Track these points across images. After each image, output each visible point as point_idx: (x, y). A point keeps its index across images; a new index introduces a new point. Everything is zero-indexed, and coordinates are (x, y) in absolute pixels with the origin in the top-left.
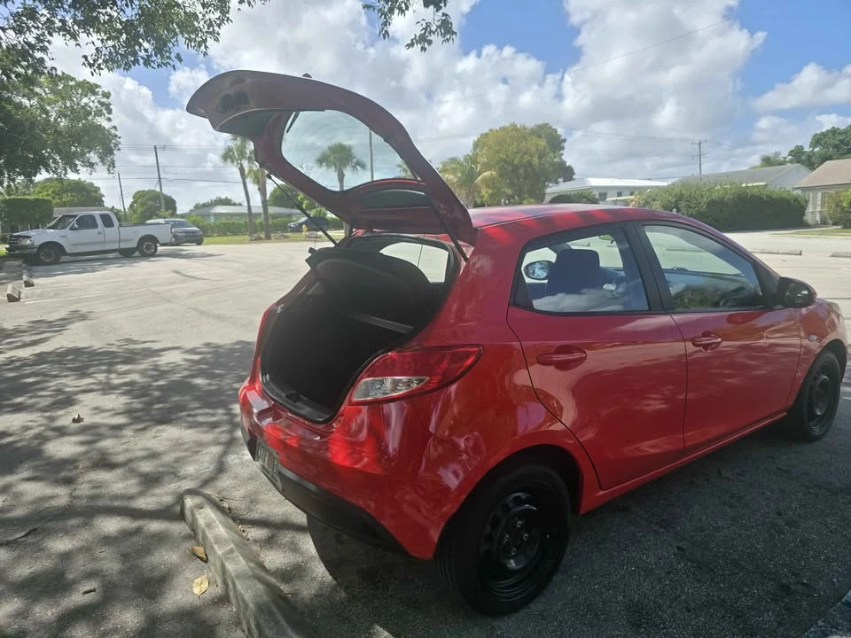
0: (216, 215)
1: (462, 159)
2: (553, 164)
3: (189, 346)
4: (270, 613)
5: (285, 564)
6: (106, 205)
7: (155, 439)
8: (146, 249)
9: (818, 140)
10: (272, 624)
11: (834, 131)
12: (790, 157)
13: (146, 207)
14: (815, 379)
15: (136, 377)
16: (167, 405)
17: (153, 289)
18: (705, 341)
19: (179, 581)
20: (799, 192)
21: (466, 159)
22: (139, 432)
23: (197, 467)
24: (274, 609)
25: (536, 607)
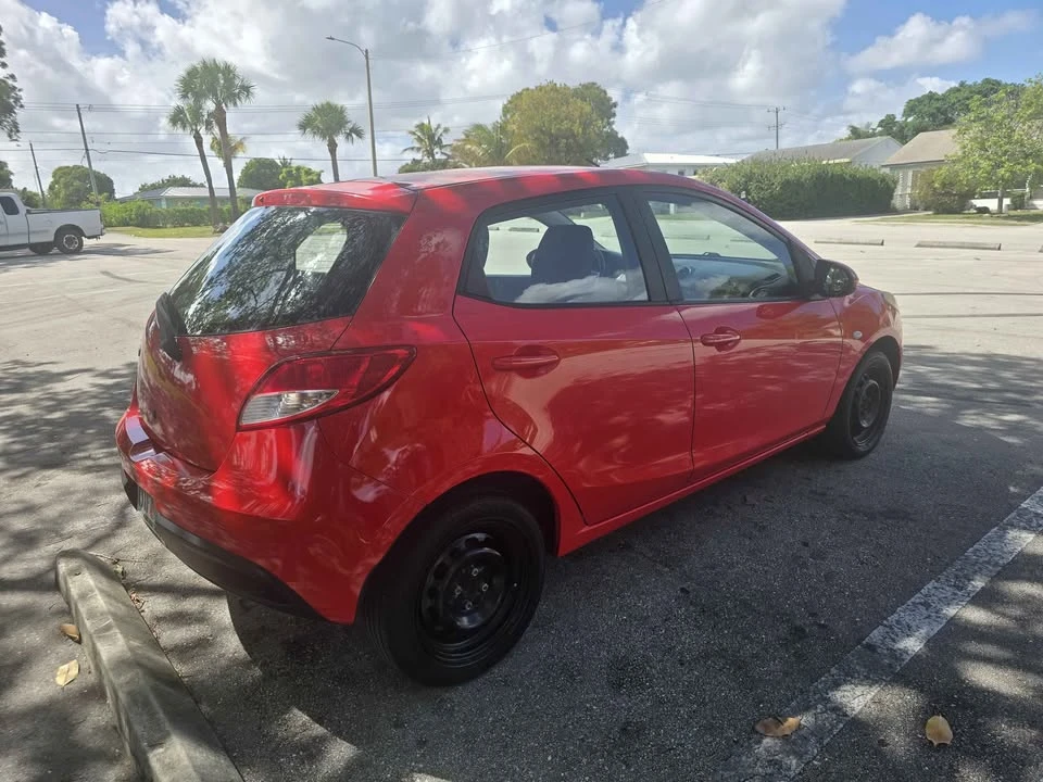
0: (171, 200)
1: (490, 128)
2: (599, 135)
3: (103, 367)
4: (146, 704)
5: (187, 640)
6: (14, 184)
7: (38, 488)
8: (66, 243)
9: (912, 108)
10: (145, 717)
11: (931, 96)
12: (880, 129)
13: (71, 188)
14: (861, 384)
15: (23, 409)
16: (63, 444)
17: (69, 295)
18: (722, 338)
19: (39, 669)
20: (887, 170)
21: (495, 128)
22: (17, 480)
23: (88, 522)
24: (152, 698)
25: (498, 672)
